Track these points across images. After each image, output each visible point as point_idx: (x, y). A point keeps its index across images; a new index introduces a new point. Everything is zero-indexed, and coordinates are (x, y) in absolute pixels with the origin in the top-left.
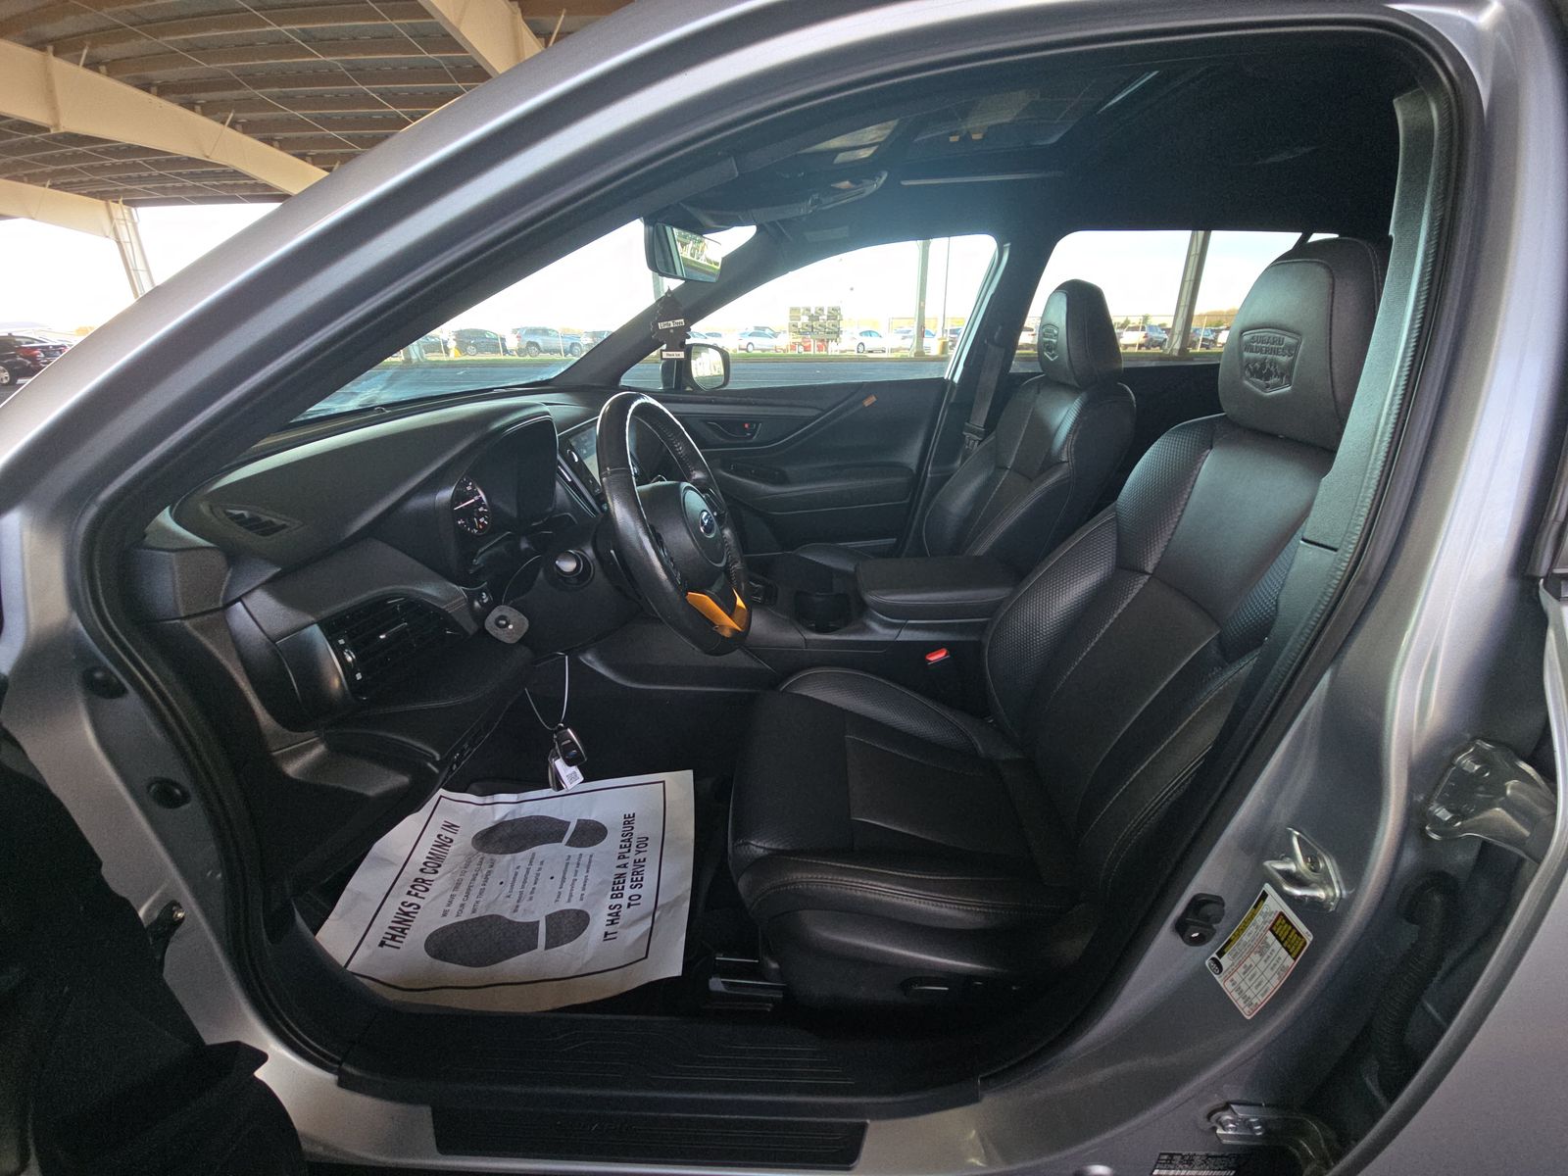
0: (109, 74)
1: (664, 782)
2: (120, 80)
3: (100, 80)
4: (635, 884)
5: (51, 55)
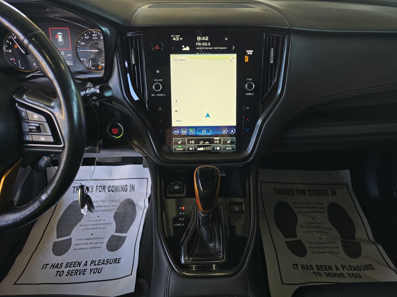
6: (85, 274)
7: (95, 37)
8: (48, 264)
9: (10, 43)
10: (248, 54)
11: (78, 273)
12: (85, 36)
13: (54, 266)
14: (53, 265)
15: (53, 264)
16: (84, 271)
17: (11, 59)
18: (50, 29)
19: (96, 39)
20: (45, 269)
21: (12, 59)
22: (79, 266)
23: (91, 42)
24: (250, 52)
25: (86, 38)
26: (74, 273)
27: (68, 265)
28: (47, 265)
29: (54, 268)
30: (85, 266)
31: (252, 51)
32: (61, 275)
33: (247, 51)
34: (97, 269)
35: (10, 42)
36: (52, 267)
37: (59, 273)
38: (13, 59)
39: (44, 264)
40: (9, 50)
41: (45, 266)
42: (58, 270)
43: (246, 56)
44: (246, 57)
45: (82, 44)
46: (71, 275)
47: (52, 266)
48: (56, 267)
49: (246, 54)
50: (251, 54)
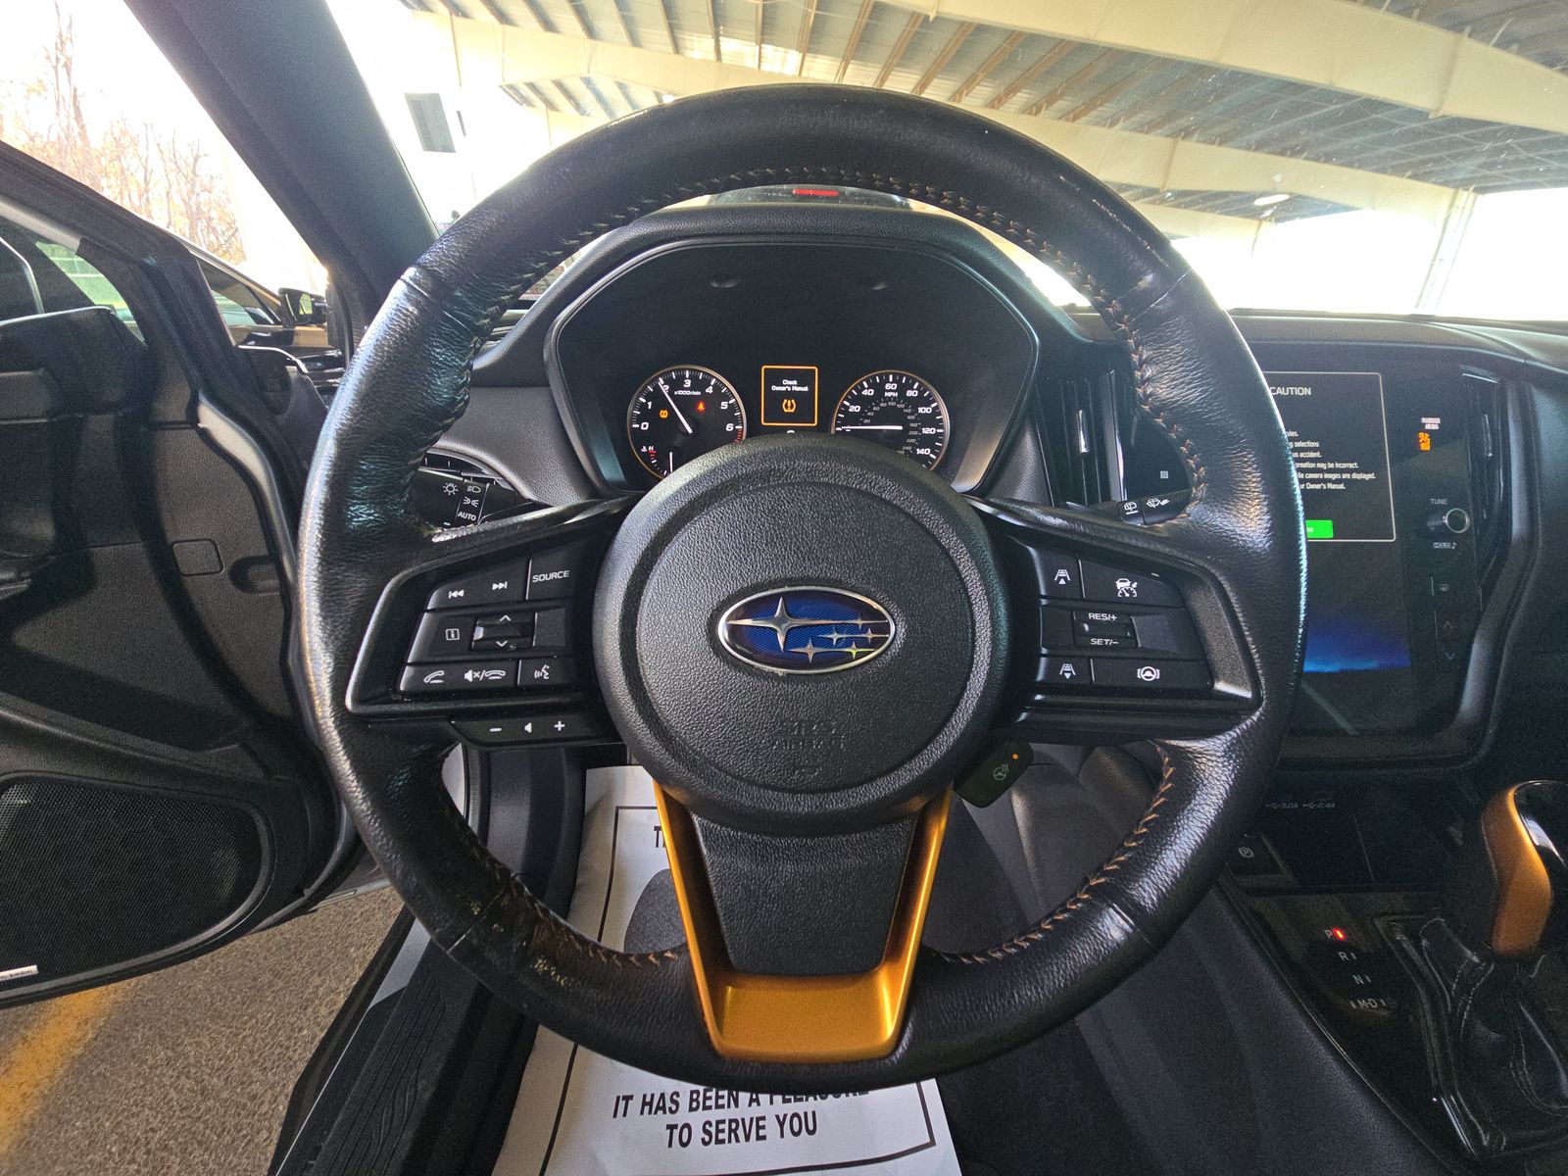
0: (1519, 53)
1: (932, 1143)
2: (1528, 57)
3: (1510, 59)
4: (713, 1130)
5: (1466, 35)
6: (764, 1138)
7: (891, 391)
8: (631, 1097)
9: (650, 403)
10: (1428, 427)
11: (740, 1132)
12: (864, 388)
13: (650, 1104)
14: (648, 1099)
15: (645, 1096)
16: (758, 1128)
17: (644, 449)
18: (765, 369)
19: (895, 398)
20: (625, 1115)
21: (647, 448)
22: (737, 1105)
23: (877, 405)
24: (1432, 423)
25: (865, 393)
26: (727, 1131)
27: (697, 1100)
28: (627, 1098)
29: (656, 1113)
30: (754, 1104)
31: (1438, 420)
32: (685, 1140)
33: (1424, 420)
34: (796, 1115)
35: (647, 401)
36: (647, 1108)
37: (676, 1133)
38: (650, 448)
39: (618, 1098)
40: (643, 424)
41: (622, 1103)
42: (670, 1119)
43: (1421, 435)
44: (1424, 437)
45: (855, 409)
46: (719, 1142)
47: (644, 1103)
48: (658, 1108)
49: (1421, 427)
50: (1436, 427)
